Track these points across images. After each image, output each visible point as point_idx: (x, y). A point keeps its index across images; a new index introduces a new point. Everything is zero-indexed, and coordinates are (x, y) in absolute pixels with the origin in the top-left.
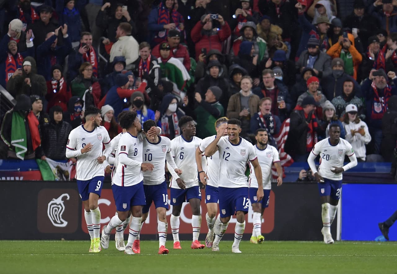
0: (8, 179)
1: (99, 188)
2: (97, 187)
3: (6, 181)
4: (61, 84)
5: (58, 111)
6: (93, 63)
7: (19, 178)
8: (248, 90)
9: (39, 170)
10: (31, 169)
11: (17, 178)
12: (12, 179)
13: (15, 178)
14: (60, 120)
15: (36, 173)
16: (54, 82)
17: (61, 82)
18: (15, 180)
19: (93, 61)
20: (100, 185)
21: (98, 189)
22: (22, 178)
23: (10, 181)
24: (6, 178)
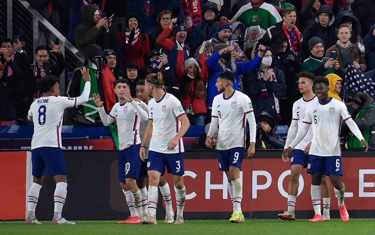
0: (75, 148)
1: (237, 159)
2: (234, 159)
3: (73, 151)
4: (136, 36)
5: (132, 67)
6: (195, 9)
7: (88, 148)
8: (347, 41)
9: (112, 138)
10: (101, 137)
11: (86, 148)
12: (80, 148)
13: (83, 148)
14: (135, 78)
15: (108, 140)
16: (128, 34)
17: (137, 33)
18: (83, 150)
19: (196, 8)
20: (237, 157)
21: (235, 161)
22: (91, 148)
23: (78, 151)
24: (73, 148)
